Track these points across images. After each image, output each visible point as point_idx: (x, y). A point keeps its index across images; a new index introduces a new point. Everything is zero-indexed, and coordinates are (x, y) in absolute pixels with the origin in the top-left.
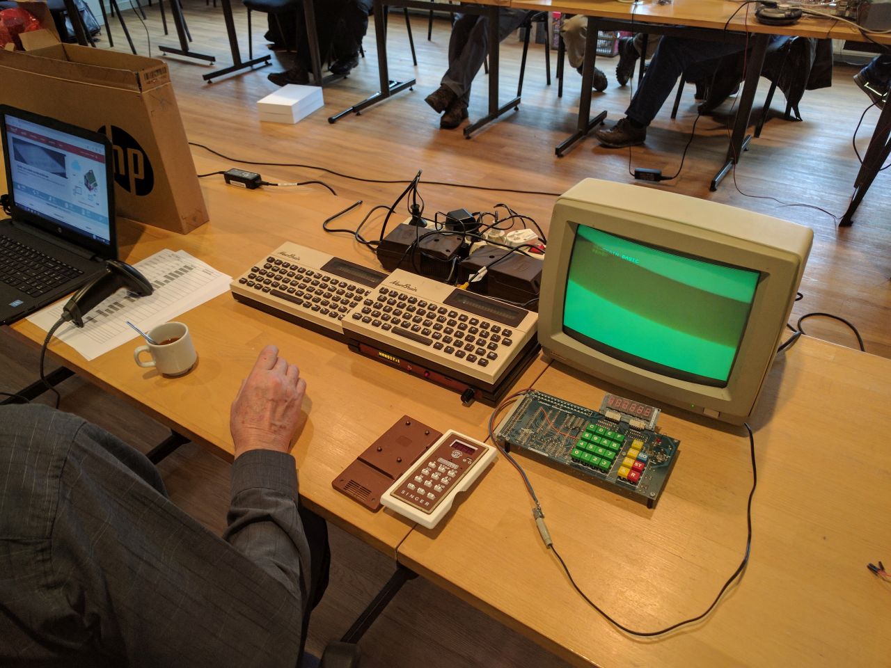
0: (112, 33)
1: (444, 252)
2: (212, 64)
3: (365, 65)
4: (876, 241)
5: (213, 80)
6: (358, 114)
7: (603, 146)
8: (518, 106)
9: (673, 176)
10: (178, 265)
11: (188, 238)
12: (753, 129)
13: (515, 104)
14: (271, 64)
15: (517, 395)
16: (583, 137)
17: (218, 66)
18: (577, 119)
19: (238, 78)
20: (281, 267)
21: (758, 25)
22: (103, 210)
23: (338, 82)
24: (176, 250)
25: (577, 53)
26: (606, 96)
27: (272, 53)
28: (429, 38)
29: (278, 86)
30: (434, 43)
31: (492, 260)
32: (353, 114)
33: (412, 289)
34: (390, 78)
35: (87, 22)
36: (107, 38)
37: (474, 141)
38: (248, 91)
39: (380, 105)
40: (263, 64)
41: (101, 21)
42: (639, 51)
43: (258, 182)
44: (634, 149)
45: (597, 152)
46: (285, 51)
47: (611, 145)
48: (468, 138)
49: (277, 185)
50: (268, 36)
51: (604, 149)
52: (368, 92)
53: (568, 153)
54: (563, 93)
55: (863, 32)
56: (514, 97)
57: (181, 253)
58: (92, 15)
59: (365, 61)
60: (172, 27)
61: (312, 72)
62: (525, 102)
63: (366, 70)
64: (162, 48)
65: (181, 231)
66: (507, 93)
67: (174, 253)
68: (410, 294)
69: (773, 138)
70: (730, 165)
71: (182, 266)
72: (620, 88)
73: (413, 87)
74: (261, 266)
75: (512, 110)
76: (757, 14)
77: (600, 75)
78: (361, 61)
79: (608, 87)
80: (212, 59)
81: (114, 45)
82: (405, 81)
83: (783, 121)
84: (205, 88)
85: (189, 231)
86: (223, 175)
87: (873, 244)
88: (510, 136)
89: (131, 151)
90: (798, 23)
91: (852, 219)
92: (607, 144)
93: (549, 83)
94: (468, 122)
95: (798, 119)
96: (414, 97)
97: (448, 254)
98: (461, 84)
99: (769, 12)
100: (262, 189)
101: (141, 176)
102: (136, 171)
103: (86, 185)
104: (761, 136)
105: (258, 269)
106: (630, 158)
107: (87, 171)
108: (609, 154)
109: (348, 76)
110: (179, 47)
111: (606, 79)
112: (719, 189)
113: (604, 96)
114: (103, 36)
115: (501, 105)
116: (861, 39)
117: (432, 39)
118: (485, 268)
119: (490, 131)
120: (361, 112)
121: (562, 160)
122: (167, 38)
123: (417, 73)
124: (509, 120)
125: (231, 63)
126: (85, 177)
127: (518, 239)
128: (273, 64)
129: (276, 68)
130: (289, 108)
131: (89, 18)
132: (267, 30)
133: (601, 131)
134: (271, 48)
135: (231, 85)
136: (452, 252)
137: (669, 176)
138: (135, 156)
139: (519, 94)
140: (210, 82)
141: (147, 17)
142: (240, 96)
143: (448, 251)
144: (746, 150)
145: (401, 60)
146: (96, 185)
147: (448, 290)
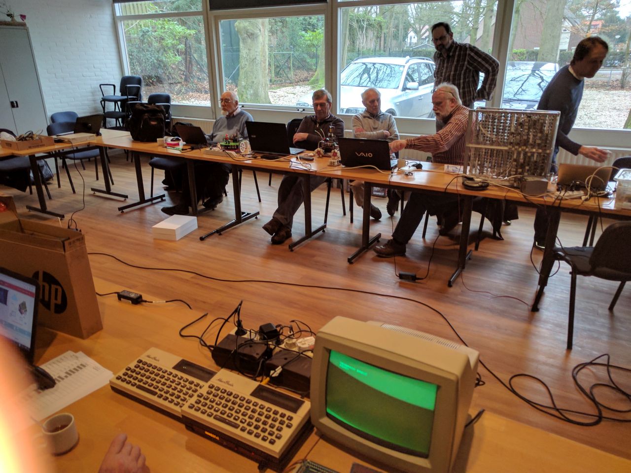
0: (61, 179)
1: (255, 355)
2: (125, 200)
3: (227, 201)
4: (556, 322)
5: (125, 211)
6: (220, 234)
7: (378, 256)
8: (325, 229)
9: (423, 277)
10: (76, 363)
11: (86, 343)
12: (474, 245)
13: (323, 228)
14: (165, 200)
15: (296, 463)
16: (366, 250)
17: (130, 201)
18: (361, 238)
19: (142, 209)
20: (146, 367)
21: (464, 190)
22: (28, 328)
23: (208, 213)
24: (76, 351)
25: (360, 197)
26: (381, 223)
27: (166, 193)
28: (270, 184)
29: (168, 216)
30: (272, 187)
31: (286, 361)
32: (217, 234)
33: (230, 385)
34: (242, 210)
35: (45, 173)
36: (56, 182)
37: (295, 252)
38: (148, 218)
39: (235, 228)
40: (160, 200)
41: (54, 171)
42: (400, 196)
43: (140, 300)
44: (398, 258)
45: (375, 260)
46: (175, 191)
47: (384, 256)
48: (292, 251)
49: (152, 302)
50: (164, 182)
51: (379, 258)
52: (227, 219)
53: (356, 261)
54: (354, 221)
55: (525, 196)
56: (322, 224)
57: (80, 354)
58: (49, 168)
59: (227, 198)
60: (101, 175)
61: (191, 206)
62: (330, 227)
63: (228, 205)
64: (93, 189)
65: (82, 337)
66: (317, 221)
67: (75, 354)
68: (229, 389)
69: (487, 251)
70: (460, 269)
71: (79, 364)
72: (389, 218)
73: (258, 216)
74: (132, 366)
75: (321, 232)
76: (463, 183)
77: (376, 210)
78: (224, 198)
79: (382, 217)
80: (126, 197)
81: (61, 186)
82: (253, 213)
83: (491, 240)
84: (119, 216)
85: (88, 337)
86: (116, 295)
87: (553, 324)
88: (319, 249)
89: (54, 287)
90: (487, 189)
91: (539, 306)
92: (381, 255)
93: (345, 214)
94: (291, 240)
95: (501, 239)
96: (258, 223)
97: (257, 357)
98: (286, 217)
99: (469, 183)
100: (143, 305)
101: (59, 301)
102: (56, 299)
103: (20, 310)
104: (479, 250)
105: (130, 369)
106: (395, 264)
107: (22, 302)
108: (382, 261)
109: (215, 209)
110: (104, 189)
111: (380, 212)
112: (454, 286)
113: (380, 223)
114: (55, 181)
115: (313, 229)
116: (525, 200)
117: (271, 185)
118: (280, 367)
119: (306, 246)
120: (222, 233)
121: (352, 265)
122: (97, 182)
123: (261, 207)
124: (319, 238)
125: (138, 199)
126: (20, 306)
127: (305, 344)
128: (166, 200)
129: (168, 203)
130: (174, 231)
131: (47, 170)
132: (164, 178)
133: (377, 247)
134: (166, 189)
135: (136, 214)
136: (260, 355)
137: (420, 277)
138: (56, 290)
139: (325, 221)
140: (123, 212)
141: (86, 168)
142: (142, 222)
143: (257, 354)
144: (470, 259)
145: (251, 199)
146: (26, 311)
147: (254, 385)
